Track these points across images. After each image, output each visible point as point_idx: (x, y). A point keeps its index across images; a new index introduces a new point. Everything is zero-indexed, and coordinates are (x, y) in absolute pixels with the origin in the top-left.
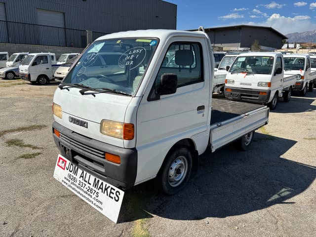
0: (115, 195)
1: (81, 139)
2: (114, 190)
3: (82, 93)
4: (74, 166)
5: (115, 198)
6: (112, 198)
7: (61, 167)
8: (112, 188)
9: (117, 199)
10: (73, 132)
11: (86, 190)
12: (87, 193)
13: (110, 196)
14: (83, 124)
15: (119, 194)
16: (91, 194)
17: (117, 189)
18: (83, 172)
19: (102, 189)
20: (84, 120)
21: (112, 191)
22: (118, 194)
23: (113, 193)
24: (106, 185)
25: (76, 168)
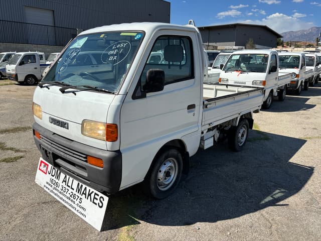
0: (98, 201)
1: (62, 141)
2: (98, 195)
3: (63, 91)
4: (56, 170)
5: (99, 204)
6: (96, 204)
7: (42, 171)
8: (96, 194)
9: (101, 205)
10: (54, 134)
11: (69, 196)
12: (70, 199)
13: (93, 202)
14: (63, 125)
15: (103, 200)
16: (74, 200)
17: (101, 195)
18: (66, 177)
19: (85, 194)
20: (65, 121)
21: (96, 196)
23: (97, 199)
24: (90, 190)
25: (59, 172)
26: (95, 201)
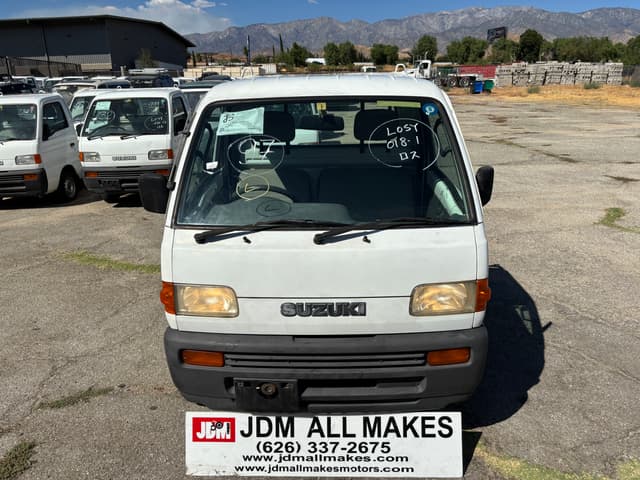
0: (438, 428)
2: (433, 418)
4: (273, 419)
5: (440, 433)
6: (434, 436)
8: (424, 419)
9: (446, 431)
10: (294, 337)
11: (344, 454)
13: (424, 435)
15: (450, 421)
16: (363, 455)
17: (438, 415)
18: (316, 420)
19: (396, 430)
21: (428, 422)
22: (445, 422)
23: (432, 426)
24: (405, 419)
25: (285, 420)
26: (428, 431)
